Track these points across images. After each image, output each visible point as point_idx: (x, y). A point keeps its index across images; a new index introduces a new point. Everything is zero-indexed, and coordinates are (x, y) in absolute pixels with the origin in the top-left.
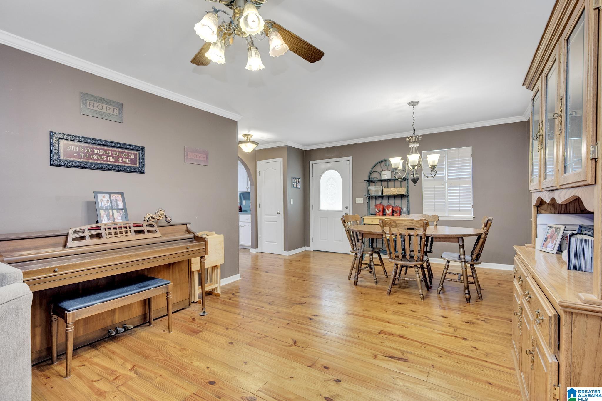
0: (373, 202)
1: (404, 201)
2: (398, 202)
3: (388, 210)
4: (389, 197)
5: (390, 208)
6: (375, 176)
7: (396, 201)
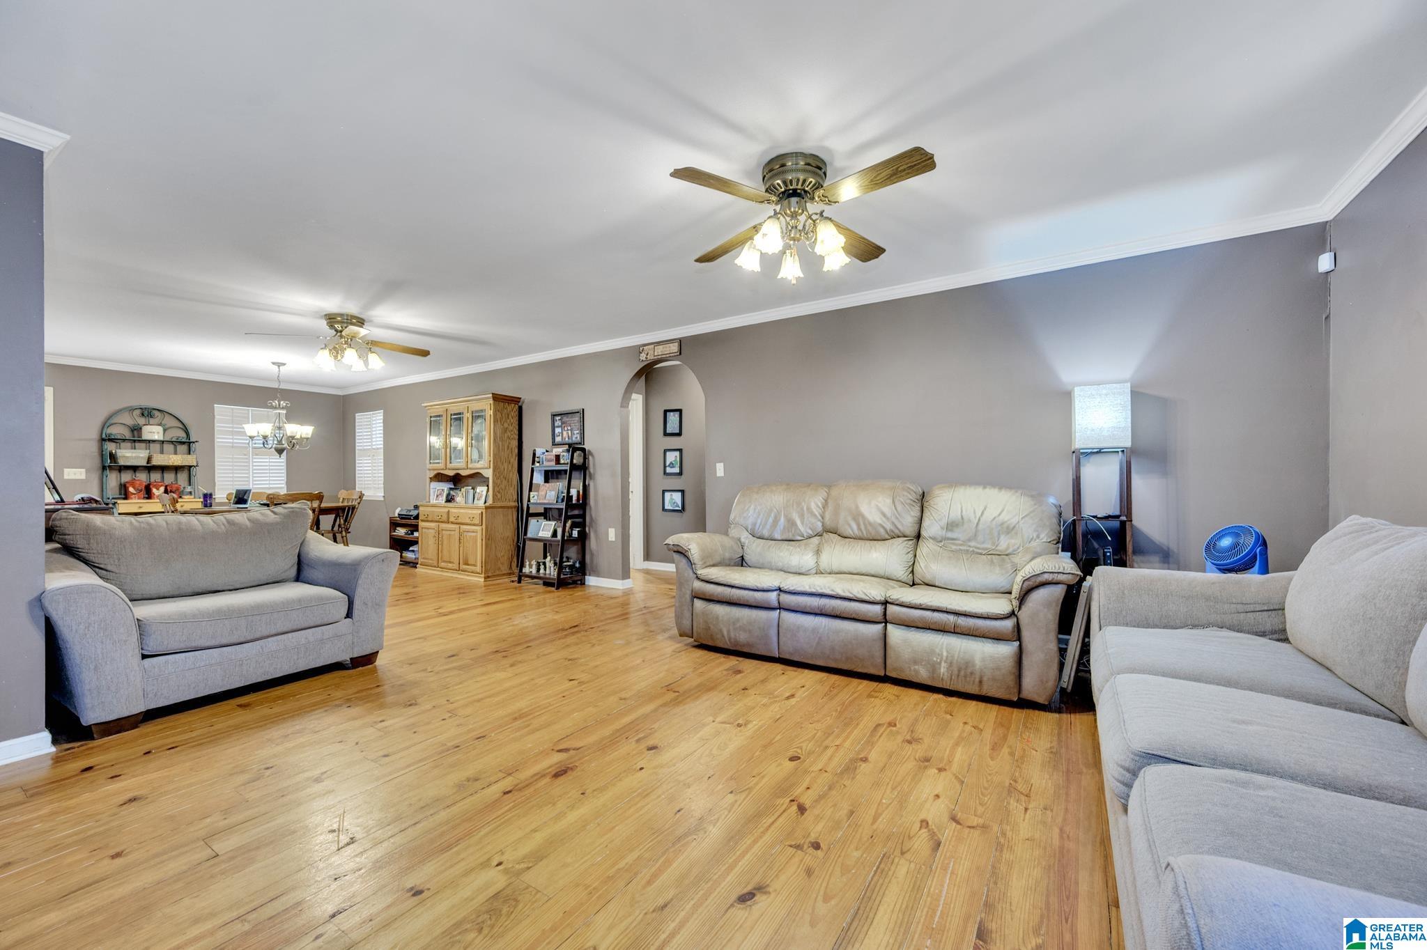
0: (113, 480)
1: (182, 477)
2: (169, 478)
3: (158, 489)
4: (163, 469)
5: (162, 486)
6: (116, 431)
7: (179, 475)
